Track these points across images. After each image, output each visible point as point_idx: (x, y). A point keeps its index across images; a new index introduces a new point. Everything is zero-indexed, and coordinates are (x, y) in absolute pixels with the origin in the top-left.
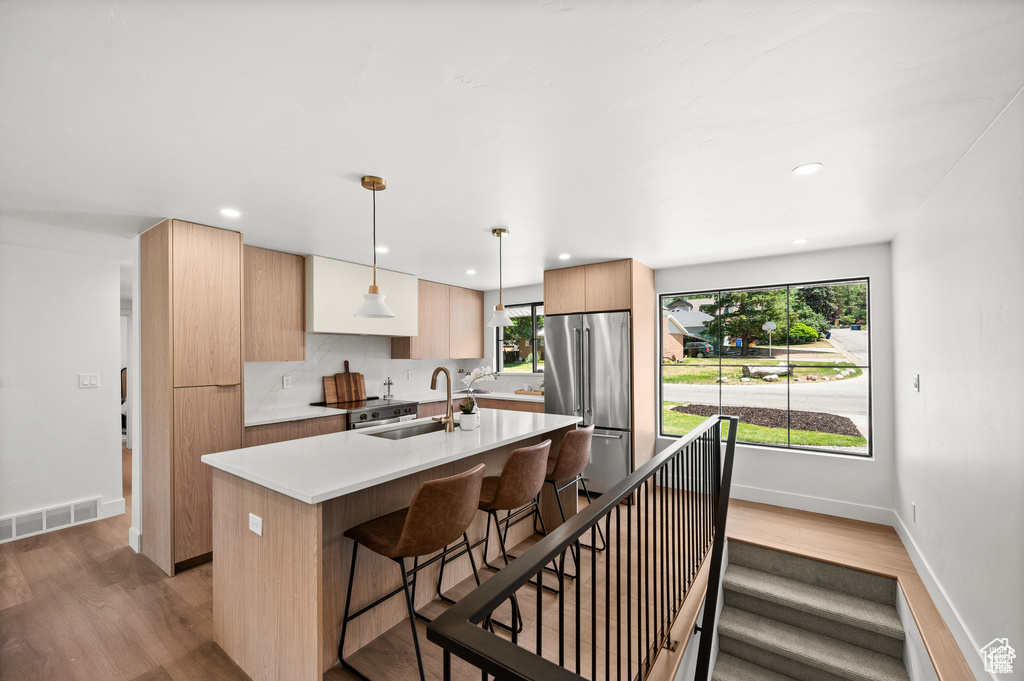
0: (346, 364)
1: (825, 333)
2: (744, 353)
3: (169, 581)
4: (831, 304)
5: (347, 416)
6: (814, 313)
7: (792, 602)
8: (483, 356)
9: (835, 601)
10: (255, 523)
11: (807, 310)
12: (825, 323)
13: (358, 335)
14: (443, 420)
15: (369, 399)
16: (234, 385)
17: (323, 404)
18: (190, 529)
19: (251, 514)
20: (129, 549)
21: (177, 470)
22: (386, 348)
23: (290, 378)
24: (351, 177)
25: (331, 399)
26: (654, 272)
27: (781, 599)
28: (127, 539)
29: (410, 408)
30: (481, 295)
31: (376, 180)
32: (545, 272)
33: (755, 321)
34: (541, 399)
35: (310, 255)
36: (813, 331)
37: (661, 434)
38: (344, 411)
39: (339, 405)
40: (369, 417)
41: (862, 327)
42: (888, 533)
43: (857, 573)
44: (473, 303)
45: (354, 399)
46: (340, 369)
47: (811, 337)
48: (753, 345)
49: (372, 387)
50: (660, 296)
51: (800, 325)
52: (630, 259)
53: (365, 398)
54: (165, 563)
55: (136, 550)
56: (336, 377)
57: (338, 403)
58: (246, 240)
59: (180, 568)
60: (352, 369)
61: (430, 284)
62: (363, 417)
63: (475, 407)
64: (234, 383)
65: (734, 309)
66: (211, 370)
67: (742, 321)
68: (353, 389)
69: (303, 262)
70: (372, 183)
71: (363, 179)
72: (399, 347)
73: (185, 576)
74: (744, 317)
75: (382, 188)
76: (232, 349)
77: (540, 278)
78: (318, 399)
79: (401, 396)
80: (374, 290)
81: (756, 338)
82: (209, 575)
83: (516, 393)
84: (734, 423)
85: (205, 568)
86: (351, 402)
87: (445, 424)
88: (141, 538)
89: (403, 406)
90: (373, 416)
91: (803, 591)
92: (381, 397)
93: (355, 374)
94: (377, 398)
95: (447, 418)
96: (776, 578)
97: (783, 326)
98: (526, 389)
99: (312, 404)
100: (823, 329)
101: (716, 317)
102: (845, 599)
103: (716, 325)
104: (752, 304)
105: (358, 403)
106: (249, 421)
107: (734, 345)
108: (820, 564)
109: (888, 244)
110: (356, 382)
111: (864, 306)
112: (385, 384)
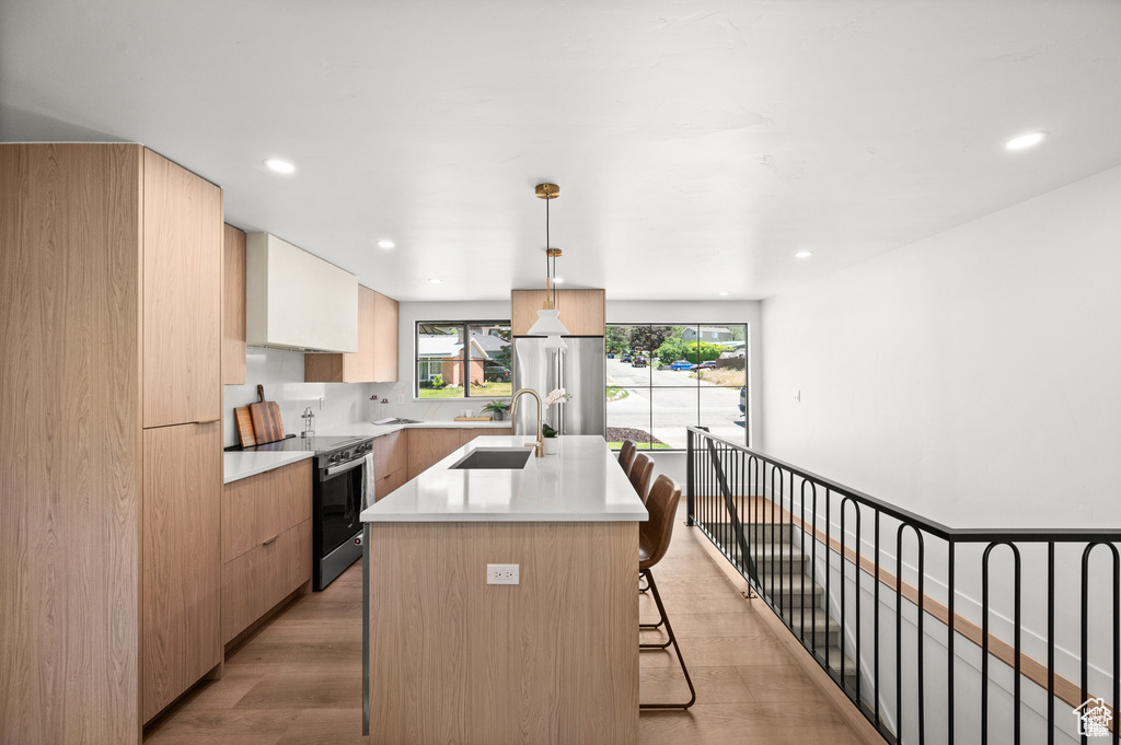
0: (260, 389)
5: (314, 460)
8: (398, 380)
15: (288, 436)
16: (212, 422)
17: (238, 447)
18: (162, 661)
19: (489, 565)
22: (298, 366)
25: (247, 439)
30: (397, 304)
32: (513, 291)
39: (257, 447)
44: (391, 312)
45: (273, 439)
46: (253, 397)
52: (604, 290)
53: (284, 435)
56: (249, 408)
57: (257, 444)
59: (148, 731)
60: (268, 397)
64: (212, 419)
68: (273, 424)
69: (245, 240)
72: (321, 366)
78: (233, 442)
92: (299, 434)
93: (272, 404)
94: (295, 436)
95: (540, 442)
98: (468, 416)
99: (226, 449)
110: (273, 415)
111: (614, 338)
112: (303, 417)
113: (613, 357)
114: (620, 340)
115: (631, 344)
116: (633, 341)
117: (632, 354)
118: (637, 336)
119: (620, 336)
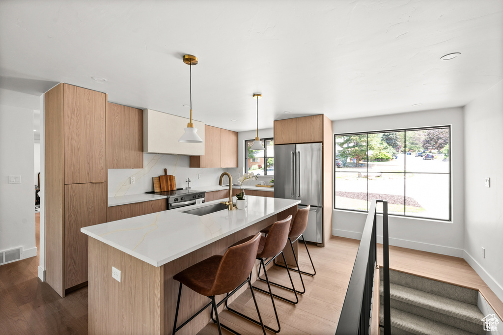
0: (165, 170)
1: (395, 156)
2: (357, 166)
3: (61, 301)
4: (398, 143)
5: (167, 200)
6: (388, 146)
7: (421, 304)
8: (237, 166)
9: (444, 303)
10: (116, 274)
11: (385, 144)
12: (394, 151)
13: (172, 154)
14: (227, 203)
15: (178, 189)
16: (102, 183)
17: (153, 192)
18: (74, 268)
19: (113, 267)
20: (38, 279)
21: (67, 233)
22: (187, 162)
23: (134, 178)
24: (177, 55)
25: (157, 190)
26: (332, 122)
27: (414, 302)
28: (37, 273)
29: (201, 195)
30: (237, 134)
31: (191, 57)
32: (274, 121)
33: (362, 151)
34: (272, 190)
35: (146, 109)
36: (390, 155)
37: (335, 208)
38: (165, 197)
39: (161, 193)
40: (179, 200)
41: (412, 153)
42: (461, 262)
43: (455, 287)
44: (233, 138)
45: (170, 190)
46: (162, 173)
47: (388, 158)
48: (361, 162)
49: (179, 183)
50: (335, 135)
51: (384, 152)
52: (323, 115)
53: (175, 189)
54: (59, 289)
55: (42, 279)
56: (159, 177)
57: (161, 192)
58: (109, 99)
59: (68, 292)
60: (168, 174)
61: (211, 127)
62: (176, 200)
63: (244, 195)
64: (102, 181)
65: (351, 145)
66: (88, 174)
67: (356, 151)
68: (169, 184)
69: (141, 112)
70: (189, 60)
71: (184, 57)
72: (194, 161)
73: (71, 297)
74: (357, 148)
75: (195, 64)
76: (101, 161)
77: (271, 125)
78: (150, 190)
79: (195, 188)
80: (190, 125)
81: (363, 158)
82: (86, 296)
83: (256, 186)
84: (385, 204)
85: (83, 291)
86: (168, 191)
87: (229, 205)
88: (45, 272)
89: (197, 193)
90: (181, 199)
91: (425, 297)
92: (184, 188)
93: (170, 176)
94: (182, 189)
95: (229, 202)
96: (408, 289)
97: (376, 153)
98: (262, 184)
99: (147, 193)
100: (394, 154)
101: (344, 148)
102: (449, 301)
103: (343, 152)
104: (361, 142)
105: (172, 192)
106: (111, 203)
107: (352, 162)
108: (433, 281)
109: (463, 108)
110: (171, 180)
111: (413, 143)
112: (186, 181)
113: (410, 154)
114: (416, 144)
115: (423, 146)
116: (424, 144)
117: (424, 152)
118: (428, 142)
119: (416, 142)
